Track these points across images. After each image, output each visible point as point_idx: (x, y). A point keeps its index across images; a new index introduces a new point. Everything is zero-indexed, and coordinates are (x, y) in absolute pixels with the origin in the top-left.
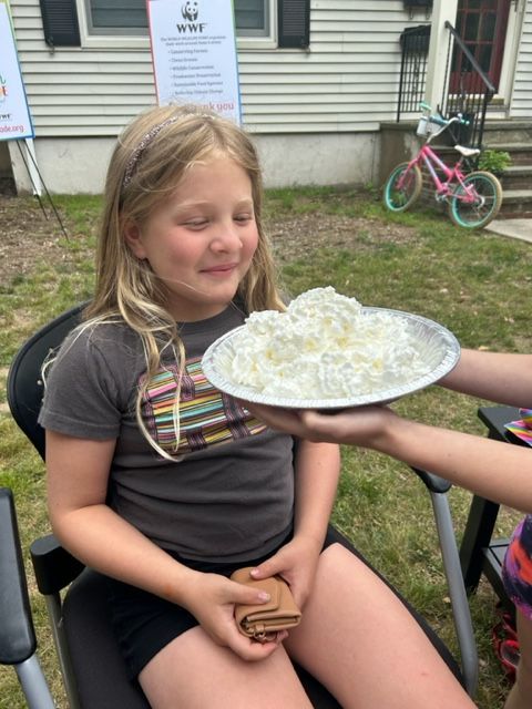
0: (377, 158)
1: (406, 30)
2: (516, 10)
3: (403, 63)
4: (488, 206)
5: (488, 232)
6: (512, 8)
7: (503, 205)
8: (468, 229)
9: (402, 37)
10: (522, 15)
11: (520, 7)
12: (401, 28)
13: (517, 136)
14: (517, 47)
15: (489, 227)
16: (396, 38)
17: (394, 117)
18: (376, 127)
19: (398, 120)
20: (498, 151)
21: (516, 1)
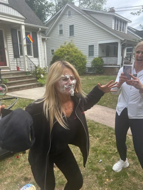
4: (5, 90)
5: (6, 95)
6: (5, 50)
7: (8, 90)
8: (2, 95)
10: (8, 51)
11: (7, 49)
13: (11, 75)
14: (9, 57)
15: (6, 94)
20: (6, 79)
21: (6, 49)
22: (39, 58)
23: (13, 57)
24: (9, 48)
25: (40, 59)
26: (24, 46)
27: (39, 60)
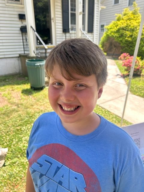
0: (20, 65)
1: (22, 27)
2: (53, 21)
3: (22, 36)
6: (52, 21)
9: (20, 29)
10: (55, 23)
12: (20, 26)
14: (56, 32)
16: (19, 29)
17: (23, 52)
18: (18, 55)
19: (24, 53)
21: (53, 19)
22: (93, 35)
23: (62, 32)
24: (57, 19)
25: (95, 35)
26: (79, 14)
27: (93, 37)
